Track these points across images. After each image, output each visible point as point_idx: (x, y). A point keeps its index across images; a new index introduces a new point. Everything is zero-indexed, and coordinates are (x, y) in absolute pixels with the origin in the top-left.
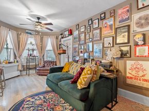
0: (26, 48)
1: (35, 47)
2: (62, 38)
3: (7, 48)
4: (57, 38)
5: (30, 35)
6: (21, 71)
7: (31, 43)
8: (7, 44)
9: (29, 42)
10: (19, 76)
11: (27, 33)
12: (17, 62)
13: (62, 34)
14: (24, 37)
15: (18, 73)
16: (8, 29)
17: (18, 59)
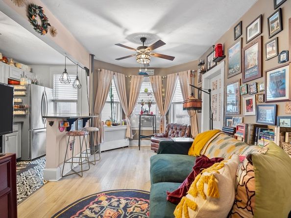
0: (139, 100)
1: (152, 98)
2: (203, 72)
3: (112, 102)
4: (193, 75)
5: (144, 78)
6: (130, 140)
7: (146, 91)
8: (112, 96)
9: (142, 90)
10: (127, 147)
11: (141, 74)
12: (125, 124)
13: (201, 64)
14: (135, 82)
15: (126, 143)
16: (112, 72)
17: (127, 119)
